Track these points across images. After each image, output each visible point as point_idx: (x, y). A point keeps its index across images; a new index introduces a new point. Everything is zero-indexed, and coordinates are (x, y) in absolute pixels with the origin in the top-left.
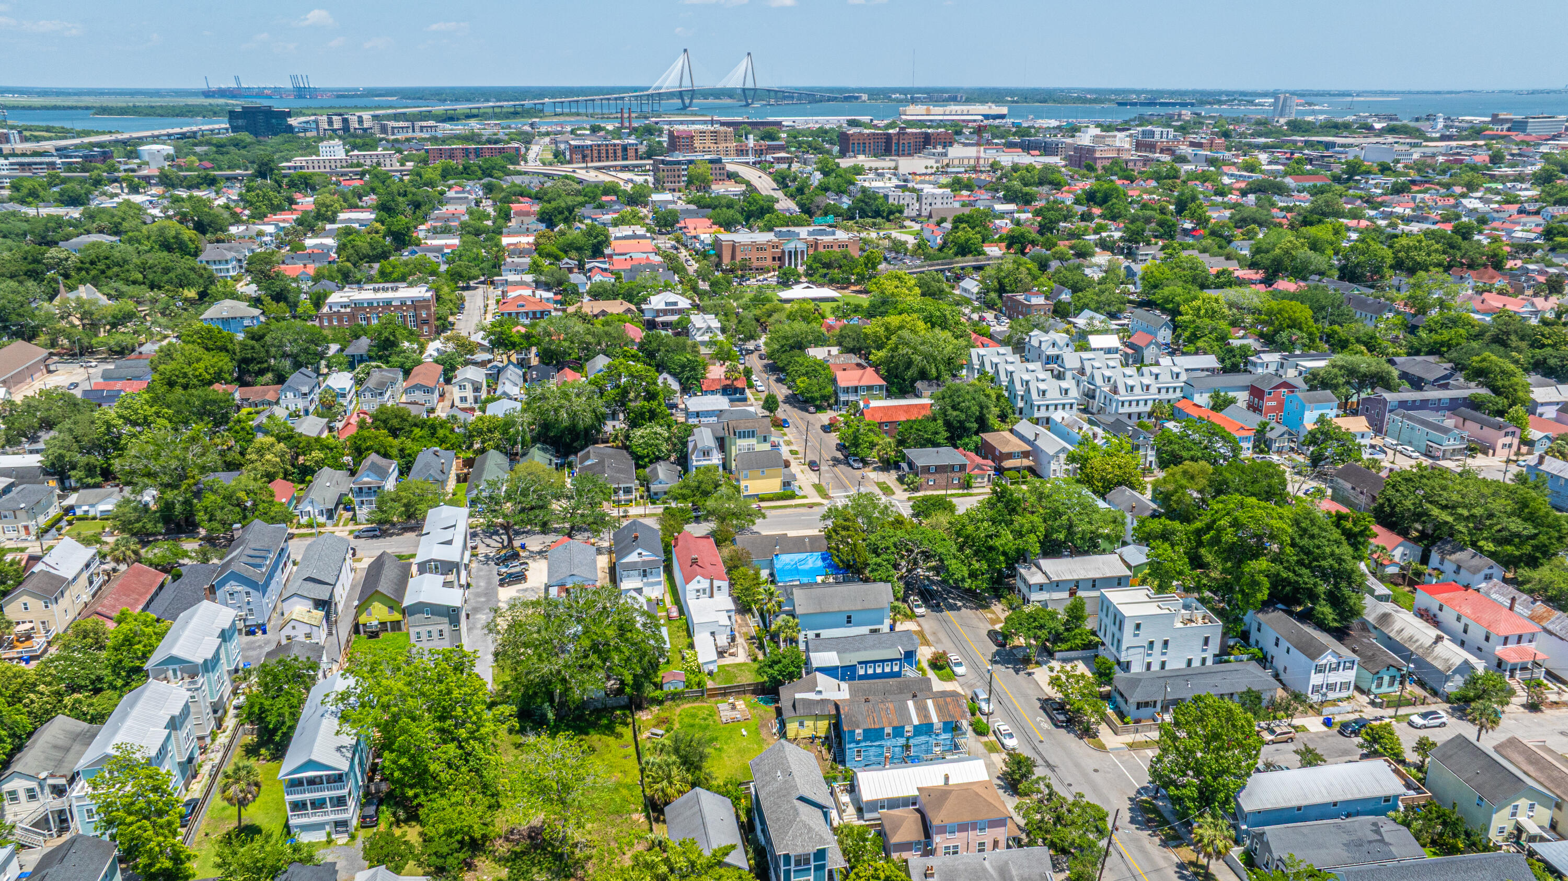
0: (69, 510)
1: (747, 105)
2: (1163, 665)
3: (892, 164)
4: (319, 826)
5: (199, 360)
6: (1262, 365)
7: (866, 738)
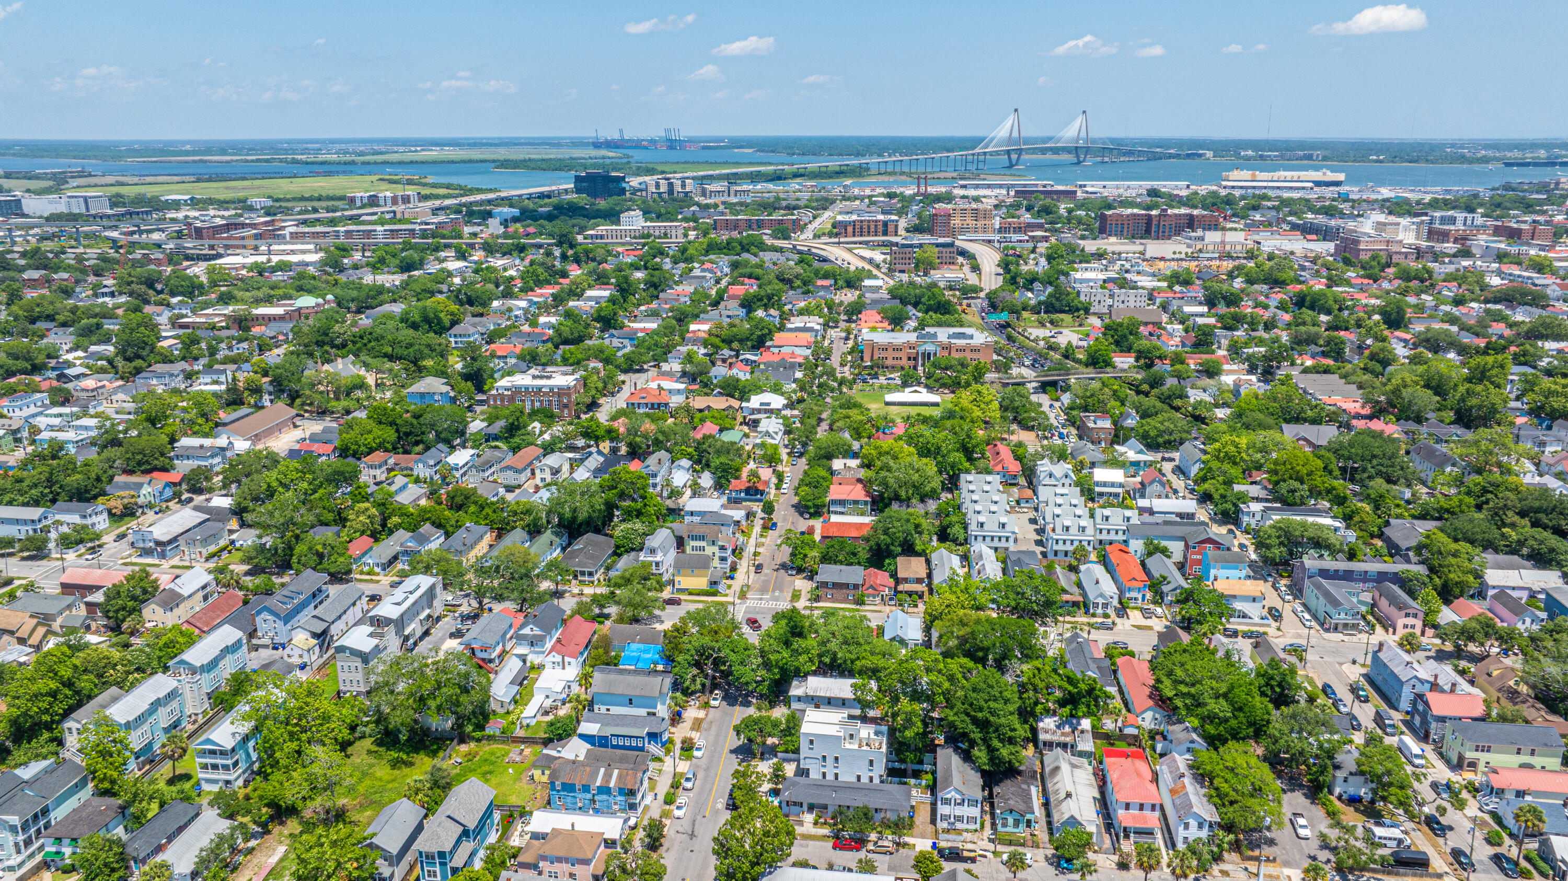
0: (233, 542)
1: (1079, 163)
2: (836, 775)
3: (1141, 248)
4: (215, 782)
5: (370, 432)
6: (1248, 513)
7: (563, 789)
